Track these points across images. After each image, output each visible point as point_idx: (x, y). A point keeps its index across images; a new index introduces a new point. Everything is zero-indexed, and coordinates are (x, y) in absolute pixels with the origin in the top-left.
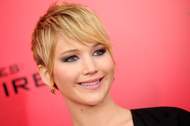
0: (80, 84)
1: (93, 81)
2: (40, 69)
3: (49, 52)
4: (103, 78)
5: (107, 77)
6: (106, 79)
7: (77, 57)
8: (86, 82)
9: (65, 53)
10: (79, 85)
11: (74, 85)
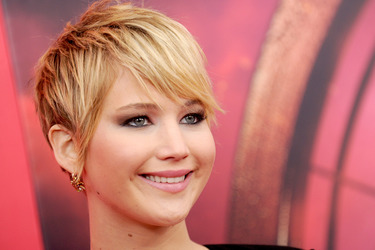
0: (145, 175)
1: (175, 175)
2: (55, 133)
3: (90, 101)
4: (192, 172)
5: (200, 172)
6: (197, 177)
7: (149, 121)
8: (160, 175)
9: (128, 107)
10: (141, 178)
11: (133, 176)
